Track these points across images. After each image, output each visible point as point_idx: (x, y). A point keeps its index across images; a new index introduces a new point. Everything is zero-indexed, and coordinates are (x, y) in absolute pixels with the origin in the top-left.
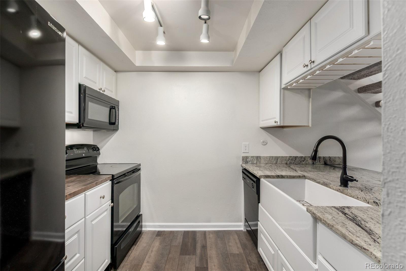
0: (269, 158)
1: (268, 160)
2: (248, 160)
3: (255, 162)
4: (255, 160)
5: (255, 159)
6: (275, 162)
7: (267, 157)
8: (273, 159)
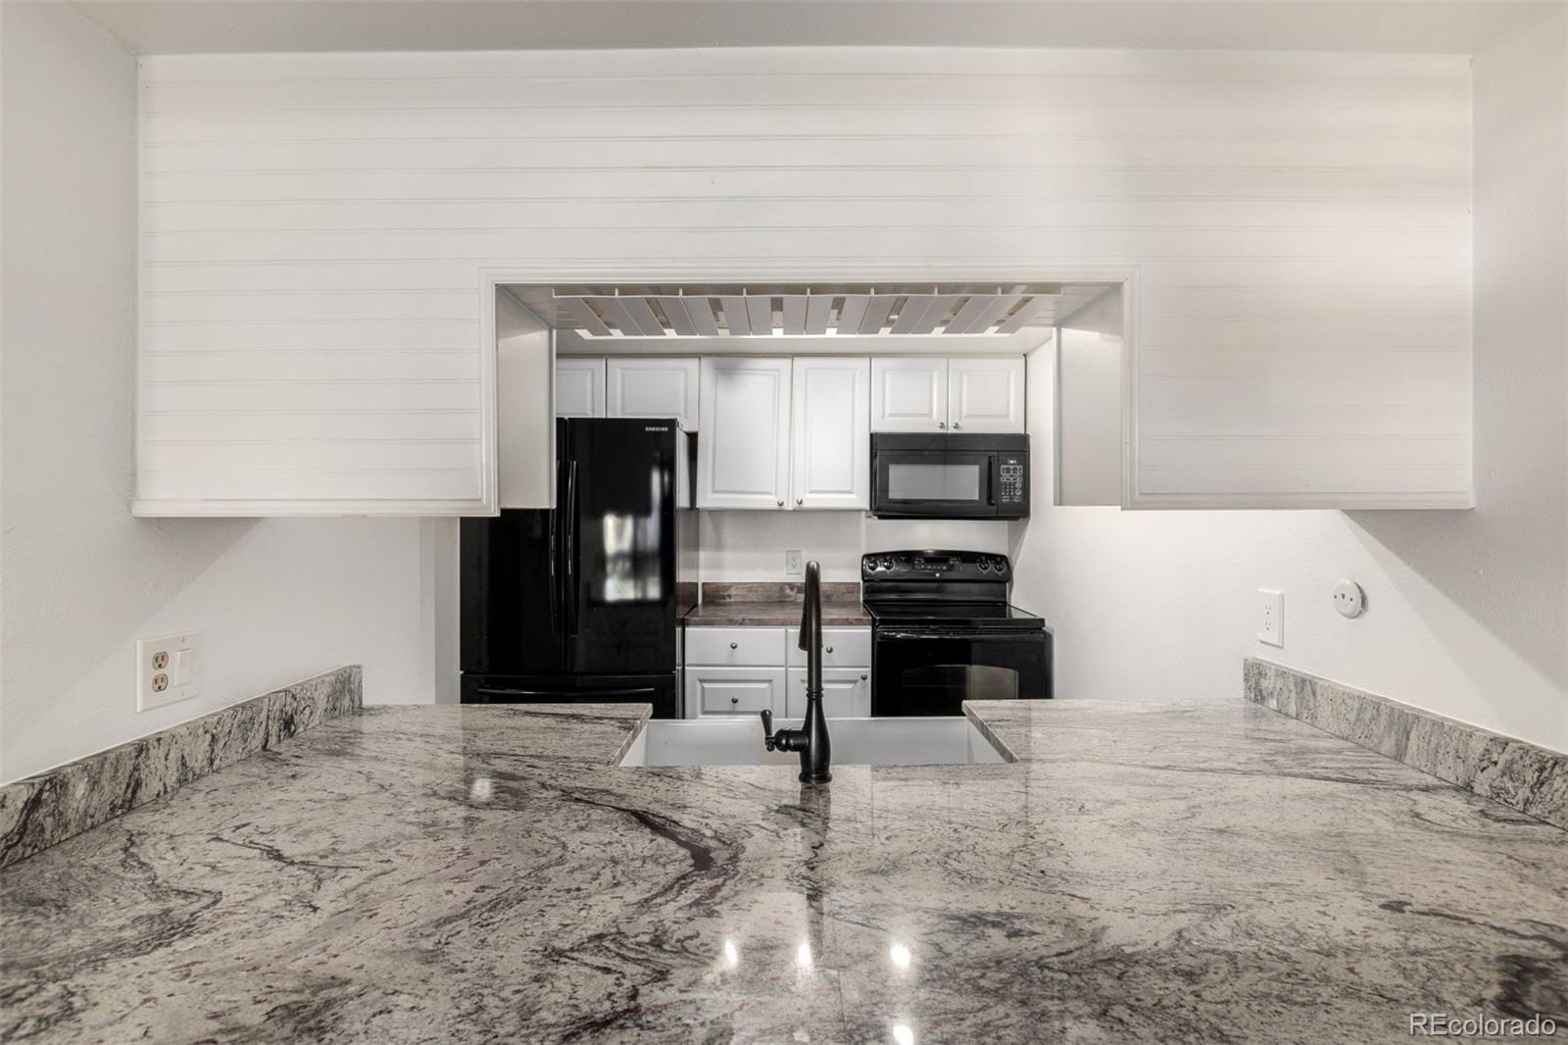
0: (1356, 705)
1: (1352, 717)
2: (1264, 683)
3: (1292, 709)
4: (1293, 694)
5: (1290, 692)
6: (1388, 745)
7: (1347, 696)
8: (1382, 726)
